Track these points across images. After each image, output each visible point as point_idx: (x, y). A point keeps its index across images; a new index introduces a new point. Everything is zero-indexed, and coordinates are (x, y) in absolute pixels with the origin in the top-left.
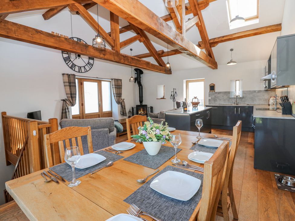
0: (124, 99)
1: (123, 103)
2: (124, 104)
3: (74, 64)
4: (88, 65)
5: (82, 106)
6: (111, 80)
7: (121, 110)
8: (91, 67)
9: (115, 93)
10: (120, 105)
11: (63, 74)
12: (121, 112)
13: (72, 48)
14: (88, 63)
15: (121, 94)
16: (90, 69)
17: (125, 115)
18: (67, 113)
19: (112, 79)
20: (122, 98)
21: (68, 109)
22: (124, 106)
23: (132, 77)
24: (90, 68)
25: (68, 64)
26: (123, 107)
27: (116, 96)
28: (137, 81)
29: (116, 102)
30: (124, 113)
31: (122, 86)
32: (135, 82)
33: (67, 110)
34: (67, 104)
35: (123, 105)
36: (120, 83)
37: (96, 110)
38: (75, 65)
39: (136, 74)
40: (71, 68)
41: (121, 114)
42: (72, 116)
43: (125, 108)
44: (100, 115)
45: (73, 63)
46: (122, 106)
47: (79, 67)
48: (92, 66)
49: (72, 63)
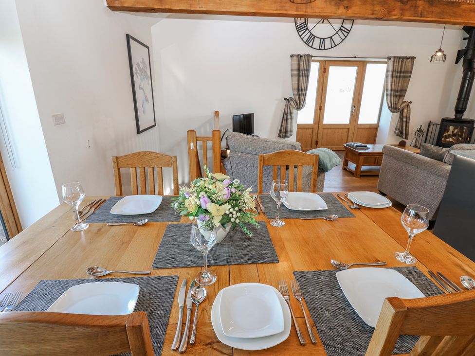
0: (411, 102)
1: (405, 111)
2: (409, 113)
3: (313, 35)
4: (340, 33)
5: (319, 111)
6: (386, 60)
7: (397, 124)
8: (346, 37)
9: (389, 88)
10: (397, 115)
11: (292, 56)
12: (396, 129)
13: (279, 8)
14: (340, 29)
15: (406, 91)
16: (343, 40)
17: (404, 136)
18: (289, 121)
19: (389, 58)
20: (407, 98)
21: (291, 113)
22: (408, 118)
23: (440, 50)
24: (343, 37)
25: (302, 37)
26: (405, 119)
27: (391, 95)
28: (462, 59)
29: (389, 107)
30: (402, 132)
31: (411, 72)
32: (457, 62)
33: (289, 116)
34: (291, 107)
35: (405, 114)
36: (410, 65)
37: (344, 119)
38: (315, 37)
39: (465, 39)
40: (307, 43)
41: (395, 133)
42: (298, 125)
43: (407, 122)
44: (350, 130)
45: (311, 34)
46: (401, 118)
47: (321, 39)
48: (348, 33)
49: (309, 34)
